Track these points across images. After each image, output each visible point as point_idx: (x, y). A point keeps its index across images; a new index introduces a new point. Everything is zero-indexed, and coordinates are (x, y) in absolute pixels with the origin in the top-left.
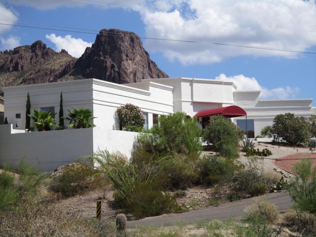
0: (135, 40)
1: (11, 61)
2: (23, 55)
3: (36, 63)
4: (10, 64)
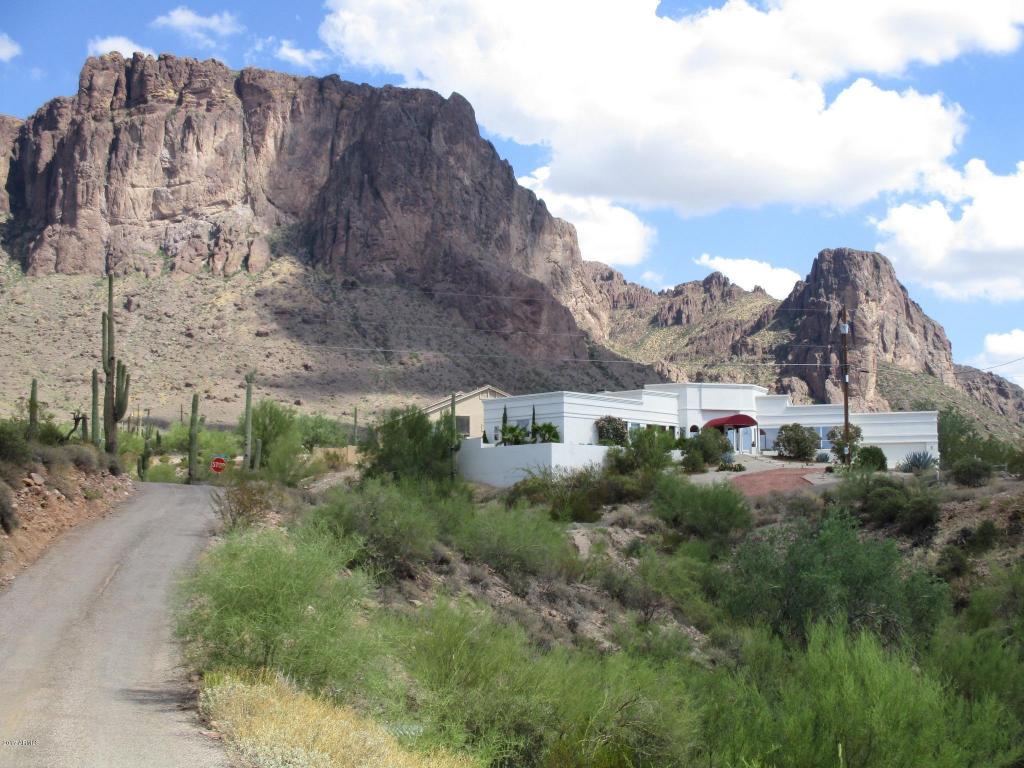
0: (882, 265)
1: (670, 308)
2: (690, 297)
3: (711, 310)
4: (669, 313)
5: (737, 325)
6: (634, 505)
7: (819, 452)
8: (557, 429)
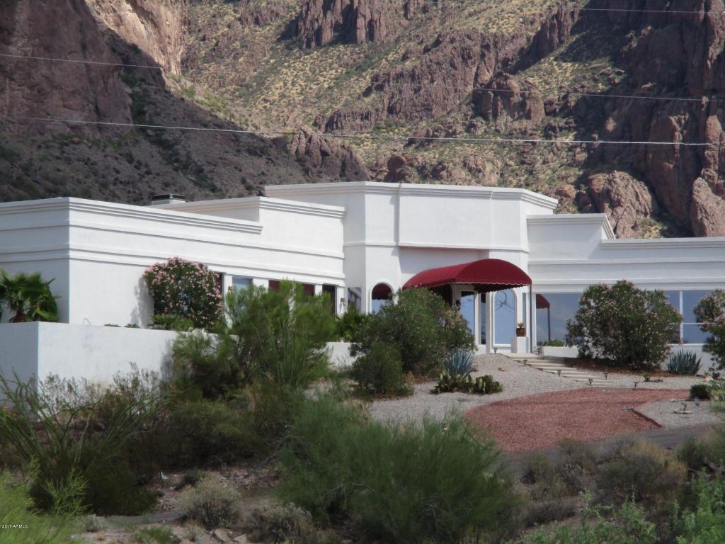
3: (425, 10)
5: (487, 47)
6: (235, 471)
7: (676, 349)
8: (53, 289)
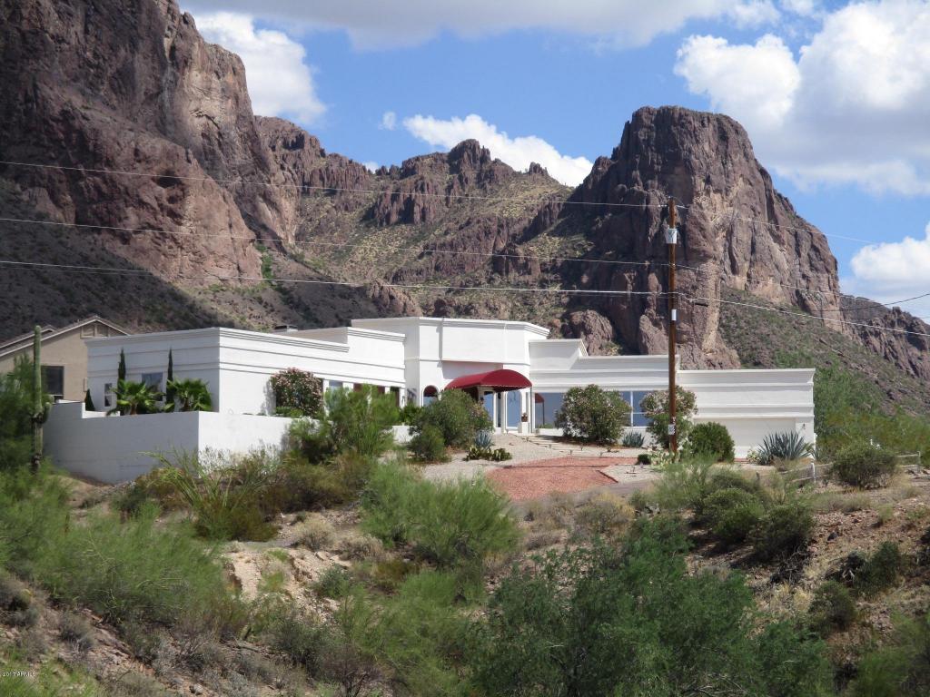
0: (731, 135)
2: (427, 180)
4: (392, 204)
5: (502, 226)
7: (628, 430)
8: (208, 389)
